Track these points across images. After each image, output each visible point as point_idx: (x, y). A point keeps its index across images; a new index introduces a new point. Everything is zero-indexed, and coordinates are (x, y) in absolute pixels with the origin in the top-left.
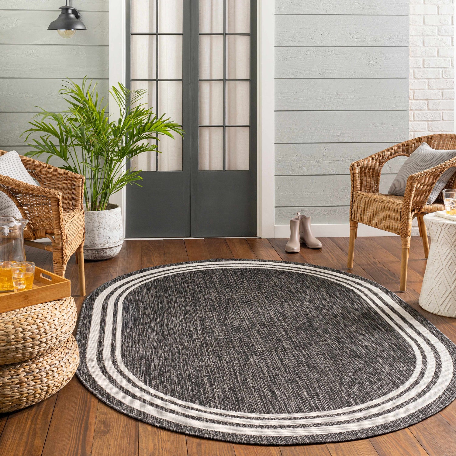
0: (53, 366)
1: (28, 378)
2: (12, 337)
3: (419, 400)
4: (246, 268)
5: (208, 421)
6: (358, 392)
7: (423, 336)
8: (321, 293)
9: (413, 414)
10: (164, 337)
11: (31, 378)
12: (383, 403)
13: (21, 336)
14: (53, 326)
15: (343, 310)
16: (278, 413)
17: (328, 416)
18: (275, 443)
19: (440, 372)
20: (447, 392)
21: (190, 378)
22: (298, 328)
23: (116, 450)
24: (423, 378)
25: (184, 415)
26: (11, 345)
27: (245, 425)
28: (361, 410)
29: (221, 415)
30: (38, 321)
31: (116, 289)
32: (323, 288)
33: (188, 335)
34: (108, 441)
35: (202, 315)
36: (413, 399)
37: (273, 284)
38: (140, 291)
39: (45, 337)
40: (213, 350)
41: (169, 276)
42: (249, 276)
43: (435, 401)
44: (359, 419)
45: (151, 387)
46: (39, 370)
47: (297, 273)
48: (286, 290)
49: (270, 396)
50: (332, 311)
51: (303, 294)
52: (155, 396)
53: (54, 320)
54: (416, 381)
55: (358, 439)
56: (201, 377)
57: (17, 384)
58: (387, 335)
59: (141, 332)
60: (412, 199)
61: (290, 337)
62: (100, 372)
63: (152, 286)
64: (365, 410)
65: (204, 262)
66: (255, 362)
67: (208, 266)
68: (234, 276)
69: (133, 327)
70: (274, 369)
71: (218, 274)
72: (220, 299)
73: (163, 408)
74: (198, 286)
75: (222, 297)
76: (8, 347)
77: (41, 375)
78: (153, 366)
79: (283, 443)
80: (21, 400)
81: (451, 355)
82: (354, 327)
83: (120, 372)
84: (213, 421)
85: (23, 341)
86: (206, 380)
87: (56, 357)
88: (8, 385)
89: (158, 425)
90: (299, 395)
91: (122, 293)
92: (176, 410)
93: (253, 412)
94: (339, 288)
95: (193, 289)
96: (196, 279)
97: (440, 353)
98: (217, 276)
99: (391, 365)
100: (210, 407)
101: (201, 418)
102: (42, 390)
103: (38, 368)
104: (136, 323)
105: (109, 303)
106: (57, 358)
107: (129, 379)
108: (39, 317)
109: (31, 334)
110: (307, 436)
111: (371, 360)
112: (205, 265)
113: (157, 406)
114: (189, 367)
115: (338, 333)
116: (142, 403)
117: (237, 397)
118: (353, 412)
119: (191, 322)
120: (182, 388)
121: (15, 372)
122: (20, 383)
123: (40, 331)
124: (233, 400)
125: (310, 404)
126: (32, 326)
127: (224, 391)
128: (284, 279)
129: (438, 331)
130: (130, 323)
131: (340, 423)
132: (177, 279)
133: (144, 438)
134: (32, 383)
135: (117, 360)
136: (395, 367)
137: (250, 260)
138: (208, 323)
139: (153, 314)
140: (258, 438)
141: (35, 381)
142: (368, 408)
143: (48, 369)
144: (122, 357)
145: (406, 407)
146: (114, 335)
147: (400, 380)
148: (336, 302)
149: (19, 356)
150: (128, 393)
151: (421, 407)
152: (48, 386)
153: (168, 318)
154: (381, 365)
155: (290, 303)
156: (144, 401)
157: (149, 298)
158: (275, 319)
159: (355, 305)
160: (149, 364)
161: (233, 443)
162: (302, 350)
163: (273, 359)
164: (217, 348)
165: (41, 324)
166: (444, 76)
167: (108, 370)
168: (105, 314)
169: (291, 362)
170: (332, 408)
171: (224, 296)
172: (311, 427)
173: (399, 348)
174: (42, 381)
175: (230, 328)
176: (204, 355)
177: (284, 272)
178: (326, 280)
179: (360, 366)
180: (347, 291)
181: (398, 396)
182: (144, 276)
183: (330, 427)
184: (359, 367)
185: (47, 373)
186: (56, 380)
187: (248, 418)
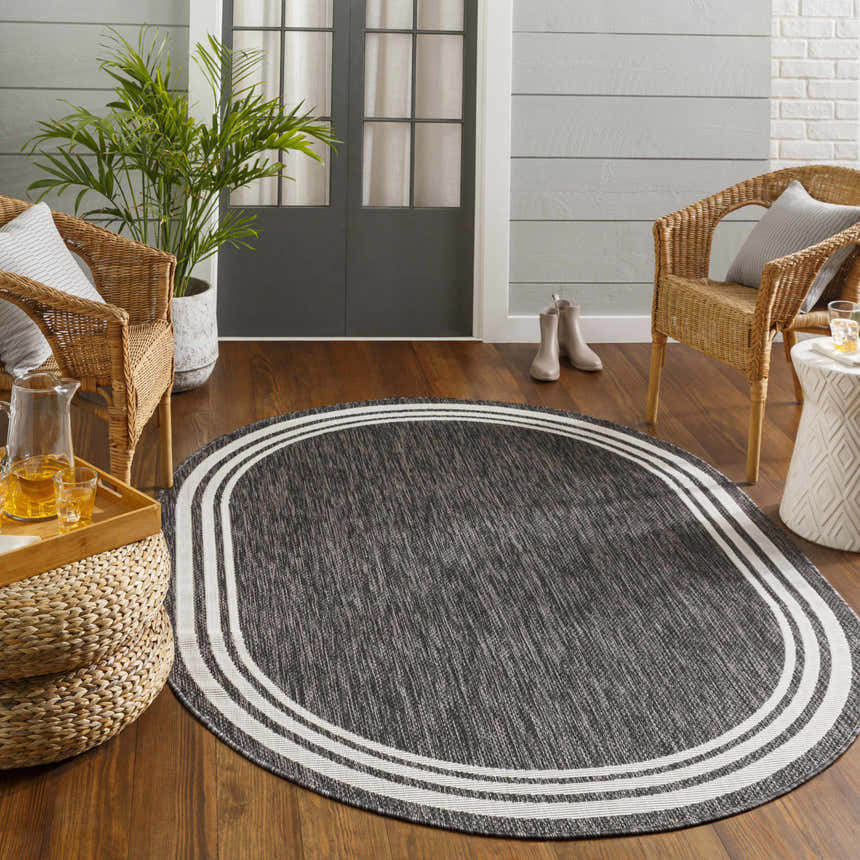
0: (132, 673)
1: (90, 700)
2: (65, 625)
3: (792, 741)
4: (456, 422)
5: (415, 785)
6: (682, 723)
7: (797, 592)
8: (603, 485)
9: (782, 771)
10: (316, 590)
11: (96, 698)
12: (727, 747)
13: (80, 623)
14: (133, 598)
15: (646, 527)
16: (540, 768)
17: (630, 775)
18: (539, 835)
19: (828, 676)
20: (843, 722)
21: (373, 687)
22: (564, 571)
23: (262, 853)
24: (799, 690)
25: (370, 771)
26: (63, 640)
27: (482, 795)
28: (688, 763)
29: (438, 771)
30: (109, 590)
31: (212, 472)
32: (605, 473)
33: (360, 584)
34: (245, 830)
35: (382, 537)
36: (782, 739)
37: (510, 462)
38: (258, 475)
39: (121, 621)
40: (410, 621)
41: (310, 438)
42: (463, 441)
43: (820, 744)
44: (686, 783)
45: (305, 707)
46: (110, 681)
47: (553, 435)
48: (535, 479)
49: (522, 730)
50: (624, 530)
51: (567, 487)
52: (315, 728)
53: (136, 587)
54: (786, 697)
55: (686, 827)
56: (394, 683)
57: (71, 712)
58: (731, 589)
59: (272, 577)
60: (771, 307)
61: (550, 594)
62: (207, 670)
63: (280, 465)
64: (697, 761)
65: (373, 404)
66: (490, 651)
67: (381, 416)
68: (435, 442)
69: (255, 564)
70: (526, 667)
71: (402, 433)
72: (413, 499)
73: (331, 756)
74: (367, 465)
75: (416, 493)
76: (58, 644)
77: (114, 692)
78: (302, 659)
79: (554, 835)
80: (78, 741)
81: (848, 638)
82: (667, 570)
83: (244, 671)
84: (425, 785)
85: (83, 633)
86: (403, 692)
87: (136, 653)
88: (57, 715)
89: (328, 793)
90: (575, 727)
91: (226, 480)
92: (357, 761)
93: (494, 765)
94: (635, 475)
95: (359, 473)
96: (362, 448)
97: (827, 633)
98: (402, 440)
99: (740, 660)
100: (417, 752)
101: (402, 778)
102: (114, 719)
103: (107, 679)
104: (259, 554)
105: (203, 506)
106: (139, 654)
107: (263, 688)
108: (110, 581)
109: (97, 616)
110: (595, 820)
111: (703, 648)
112: (377, 413)
113: (321, 751)
114: (369, 661)
115: (639, 583)
116: (292, 744)
117: (463, 731)
118: (674, 766)
119: (364, 554)
120: (362, 709)
121: (68, 687)
122: (78, 709)
123: (112, 610)
124: (456, 738)
125: (596, 746)
126: (99, 601)
127: (438, 717)
128: (529, 450)
129: (824, 582)
130: (249, 554)
131: (652, 791)
132: (327, 449)
133: (310, 825)
134: (98, 709)
135: (236, 644)
136: (747, 666)
137: (461, 402)
138: (395, 556)
139: (290, 535)
140: (509, 823)
141: (104, 703)
142: (700, 758)
143: (124, 678)
144: (244, 637)
145: (770, 756)
146: (222, 583)
147: (755, 694)
148: (632, 508)
149: (77, 659)
150: (264, 719)
151: (795, 758)
152: (125, 713)
153: (318, 544)
154: (721, 659)
155: (546, 509)
156: (297, 739)
157: (279, 493)
158: (521, 549)
159: (668, 516)
160: (295, 655)
161: (465, 833)
162: (575, 623)
163: (522, 645)
164: (418, 616)
165: (114, 597)
166: (839, 35)
167: (222, 667)
168: (199, 532)
169: (555, 653)
170: (637, 757)
171: (420, 489)
172: (601, 799)
173: (751, 620)
174: (114, 704)
175: (437, 568)
176: (395, 634)
177: (528, 431)
178: (610, 453)
179: (683, 662)
180: (650, 481)
181: (755, 731)
182: (262, 439)
183: (634, 800)
184: (680, 663)
185: (124, 688)
186: (139, 698)
187: (487, 778)
